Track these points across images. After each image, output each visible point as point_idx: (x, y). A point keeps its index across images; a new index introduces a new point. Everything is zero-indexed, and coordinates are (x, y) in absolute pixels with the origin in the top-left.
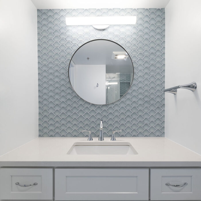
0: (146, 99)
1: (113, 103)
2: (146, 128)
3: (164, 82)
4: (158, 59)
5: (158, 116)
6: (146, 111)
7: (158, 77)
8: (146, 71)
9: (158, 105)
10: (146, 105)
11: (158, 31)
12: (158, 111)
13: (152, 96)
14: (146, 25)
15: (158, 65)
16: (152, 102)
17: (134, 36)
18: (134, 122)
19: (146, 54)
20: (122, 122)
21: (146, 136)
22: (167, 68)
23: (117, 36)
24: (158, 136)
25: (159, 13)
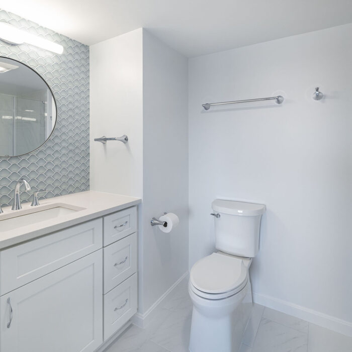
0: (71, 148)
1: (27, 154)
2: (71, 183)
3: (89, 128)
4: (83, 102)
5: (83, 168)
6: (71, 162)
7: (83, 122)
8: (70, 113)
9: (83, 154)
10: (71, 155)
11: (83, 69)
12: (83, 161)
13: (77, 144)
14: (70, 58)
15: (83, 108)
16: (77, 151)
17: (57, 67)
18: (57, 177)
19: (70, 92)
20: (41, 179)
21: (71, 193)
22: (91, 113)
24: (83, 190)
25: (83, 49)
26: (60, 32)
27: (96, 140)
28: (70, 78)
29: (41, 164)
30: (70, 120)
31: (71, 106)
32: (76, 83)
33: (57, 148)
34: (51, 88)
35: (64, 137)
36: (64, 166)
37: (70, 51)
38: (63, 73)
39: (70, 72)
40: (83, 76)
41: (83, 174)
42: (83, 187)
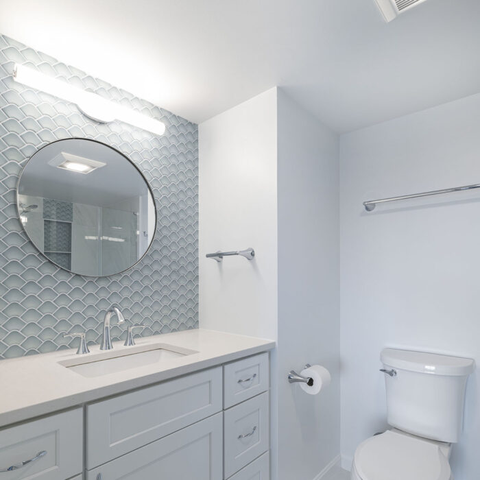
0: (174, 267)
1: (119, 274)
2: (174, 316)
3: (197, 240)
4: (190, 203)
5: (190, 296)
6: (174, 287)
7: (190, 231)
8: (174, 219)
9: (190, 277)
10: (174, 277)
11: (190, 157)
12: (189, 287)
13: (182, 263)
14: (173, 141)
15: (190, 212)
16: (182, 272)
17: (156, 155)
18: (156, 308)
19: (173, 190)
20: (136, 310)
21: (174, 330)
22: (201, 219)
23: (126, 144)
24: (190, 328)
25: (190, 129)
26: (160, 106)
27: (208, 256)
28: (173, 170)
29: (136, 288)
30: (174, 229)
31: (174, 209)
32: (181, 178)
33: (156, 267)
34: (149, 183)
35: (165, 252)
36: (165, 292)
37: (173, 132)
38: (165, 162)
39: (173, 161)
40: (190, 166)
41: (190, 305)
42: (190, 324)
